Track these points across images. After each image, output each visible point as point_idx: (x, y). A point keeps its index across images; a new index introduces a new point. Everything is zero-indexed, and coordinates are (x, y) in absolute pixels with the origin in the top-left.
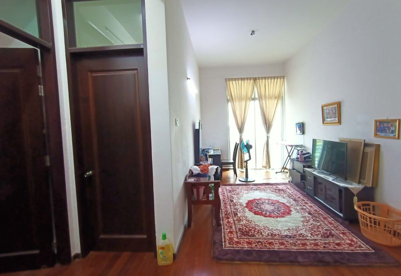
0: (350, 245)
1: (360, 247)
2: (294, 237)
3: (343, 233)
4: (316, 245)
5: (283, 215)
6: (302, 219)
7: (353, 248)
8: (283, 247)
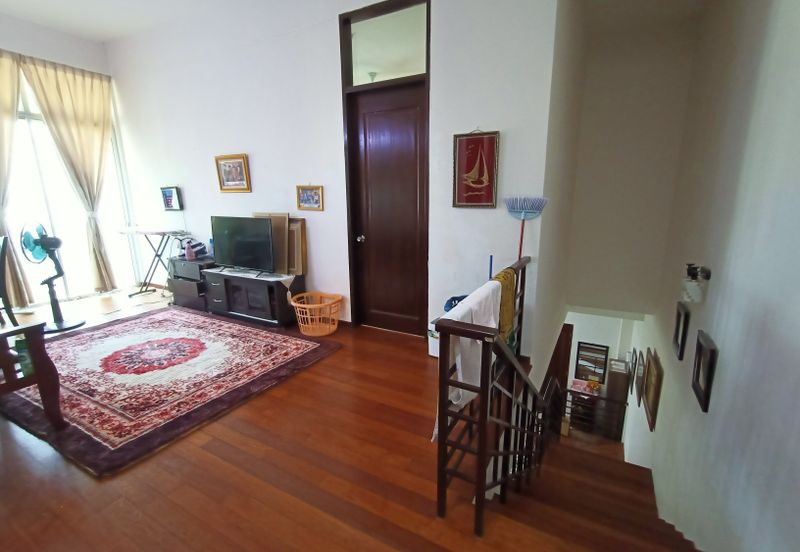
0: (298, 349)
1: (307, 346)
2: (230, 371)
3: (285, 341)
4: (264, 366)
5: (194, 353)
6: (227, 347)
7: (300, 351)
8: (223, 390)
